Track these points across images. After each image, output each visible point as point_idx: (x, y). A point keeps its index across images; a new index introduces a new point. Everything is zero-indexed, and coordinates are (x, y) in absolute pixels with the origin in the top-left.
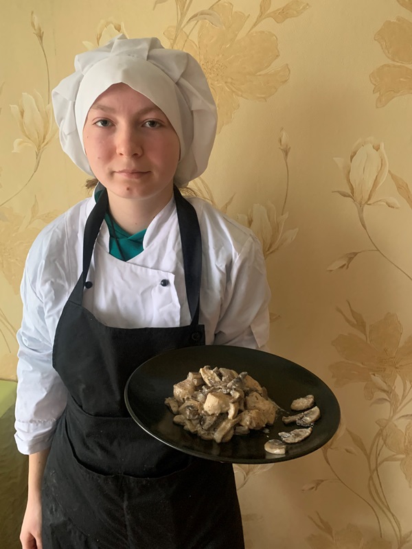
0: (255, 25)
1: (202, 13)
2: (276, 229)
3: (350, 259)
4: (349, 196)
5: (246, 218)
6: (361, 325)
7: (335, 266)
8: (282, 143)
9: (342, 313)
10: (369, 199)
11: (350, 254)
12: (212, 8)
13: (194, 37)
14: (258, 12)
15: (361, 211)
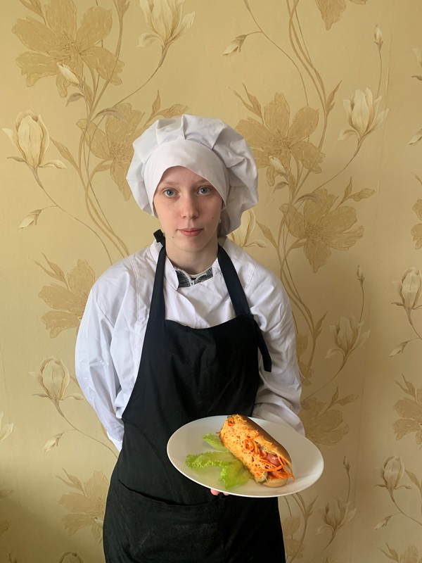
0: (342, 203)
1: (307, 195)
2: (356, 333)
3: (404, 346)
4: (402, 305)
5: (335, 327)
6: (411, 390)
7: (394, 353)
8: (360, 275)
9: (399, 384)
10: (413, 306)
11: (404, 343)
12: (314, 192)
13: (301, 210)
14: (343, 196)
15: (409, 313)
